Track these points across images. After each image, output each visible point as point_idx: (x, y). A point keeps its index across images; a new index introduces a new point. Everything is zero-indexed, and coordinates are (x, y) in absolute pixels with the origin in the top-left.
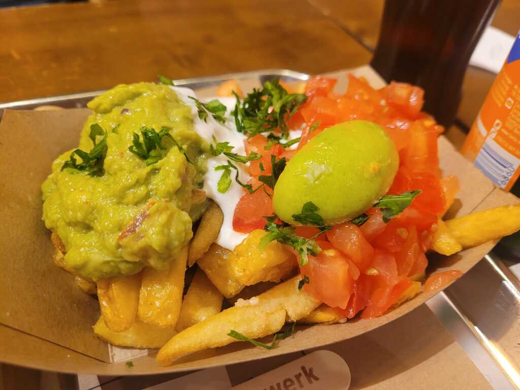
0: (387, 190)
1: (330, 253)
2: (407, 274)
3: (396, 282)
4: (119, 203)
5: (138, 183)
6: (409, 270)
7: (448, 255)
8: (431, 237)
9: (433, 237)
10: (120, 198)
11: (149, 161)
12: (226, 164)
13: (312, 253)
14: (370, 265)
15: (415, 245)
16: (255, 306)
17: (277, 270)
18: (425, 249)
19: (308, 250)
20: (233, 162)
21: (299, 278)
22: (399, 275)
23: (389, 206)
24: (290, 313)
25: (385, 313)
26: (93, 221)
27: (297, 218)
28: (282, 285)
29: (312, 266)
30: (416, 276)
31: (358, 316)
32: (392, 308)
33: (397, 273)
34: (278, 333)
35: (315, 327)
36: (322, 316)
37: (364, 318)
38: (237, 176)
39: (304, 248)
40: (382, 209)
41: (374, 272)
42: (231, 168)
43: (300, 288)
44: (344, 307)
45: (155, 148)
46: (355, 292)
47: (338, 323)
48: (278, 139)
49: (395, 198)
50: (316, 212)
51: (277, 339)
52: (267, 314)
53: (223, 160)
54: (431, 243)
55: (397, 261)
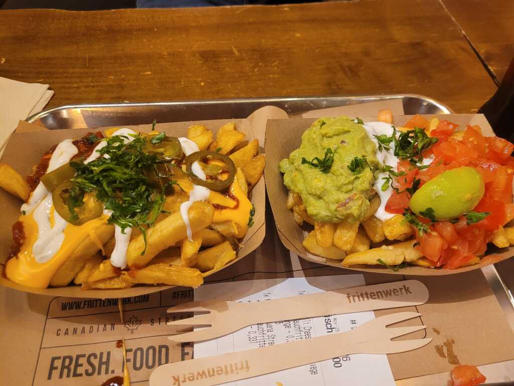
0: (472, 209)
1: (434, 234)
2: (473, 252)
3: (465, 255)
4: (338, 190)
5: (349, 183)
6: (475, 250)
7: (500, 247)
8: (492, 236)
9: (494, 237)
10: (339, 189)
11: (355, 173)
12: (388, 177)
13: (425, 232)
14: (454, 244)
15: (482, 238)
16: (391, 250)
17: (404, 235)
18: (487, 242)
19: (423, 229)
20: (391, 176)
21: (415, 242)
22: (469, 252)
23: (472, 217)
24: (406, 258)
25: (456, 269)
26: (324, 196)
27: (421, 213)
28: (404, 243)
29: (424, 238)
30: (478, 254)
31: (441, 267)
32: (461, 267)
33: (467, 251)
34: (399, 265)
35: (417, 268)
36: (422, 263)
37: (445, 269)
38: (392, 184)
39: (422, 228)
40: (467, 218)
41: (455, 247)
42: (390, 179)
43: (414, 246)
44: (436, 261)
45: (359, 167)
46: (443, 255)
47: (429, 268)
48: (416, 162)
49: (476, 214)
50: (433, 213)
51: (398, 268)
52: (396, 256)
53: (387, 175)
54: (492, 239)
55: (469, 244)
